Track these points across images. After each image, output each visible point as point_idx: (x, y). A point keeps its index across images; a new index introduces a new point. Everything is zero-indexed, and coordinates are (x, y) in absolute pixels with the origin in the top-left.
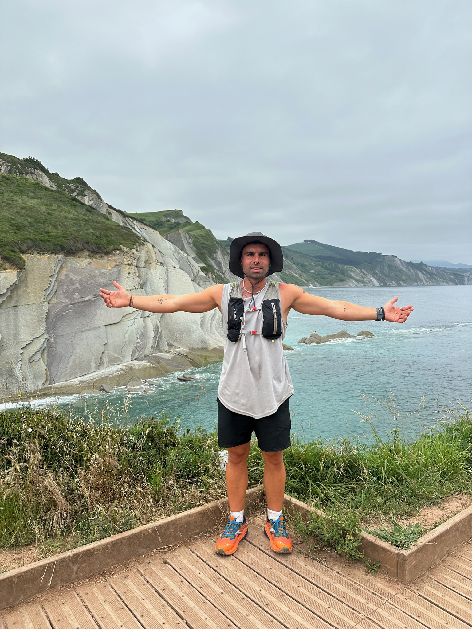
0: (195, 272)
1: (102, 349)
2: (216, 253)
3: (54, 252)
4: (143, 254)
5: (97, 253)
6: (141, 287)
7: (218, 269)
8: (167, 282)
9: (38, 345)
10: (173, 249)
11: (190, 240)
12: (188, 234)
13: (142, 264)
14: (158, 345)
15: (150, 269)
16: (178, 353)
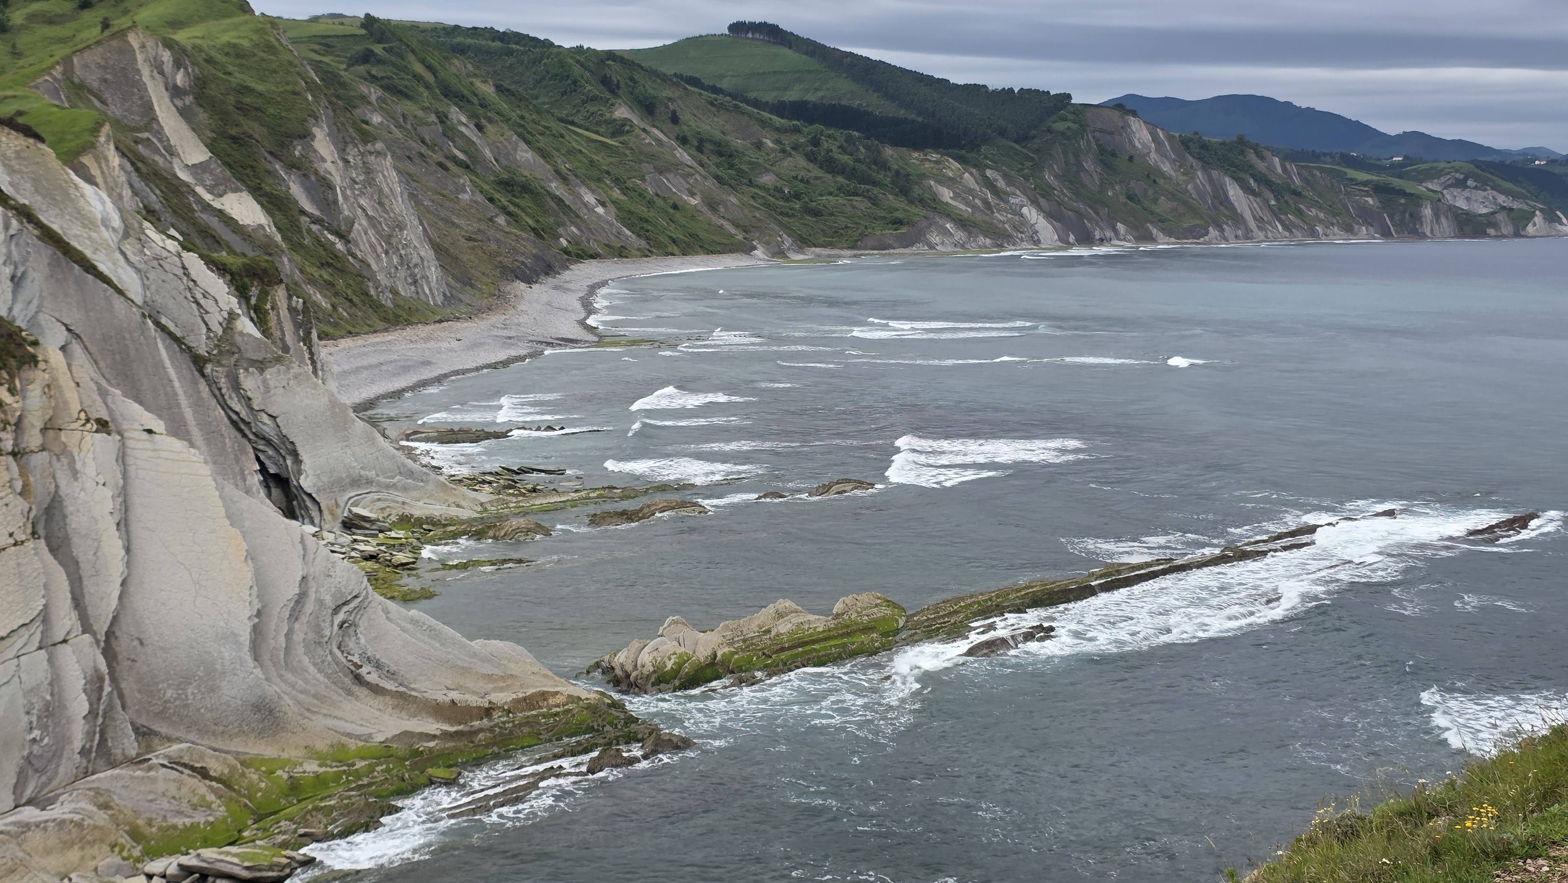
0: (216, 320)
2: (306, 136)
4: (35, 396)
6: (34, 533)
7: (317, 213)
8: (124, 494)
10: (116, 221)
11: (180, 79)
12: (169, 44)
13: (33, 439)
14: (103, 740)
15: (63, 452)
16: (176, 764)
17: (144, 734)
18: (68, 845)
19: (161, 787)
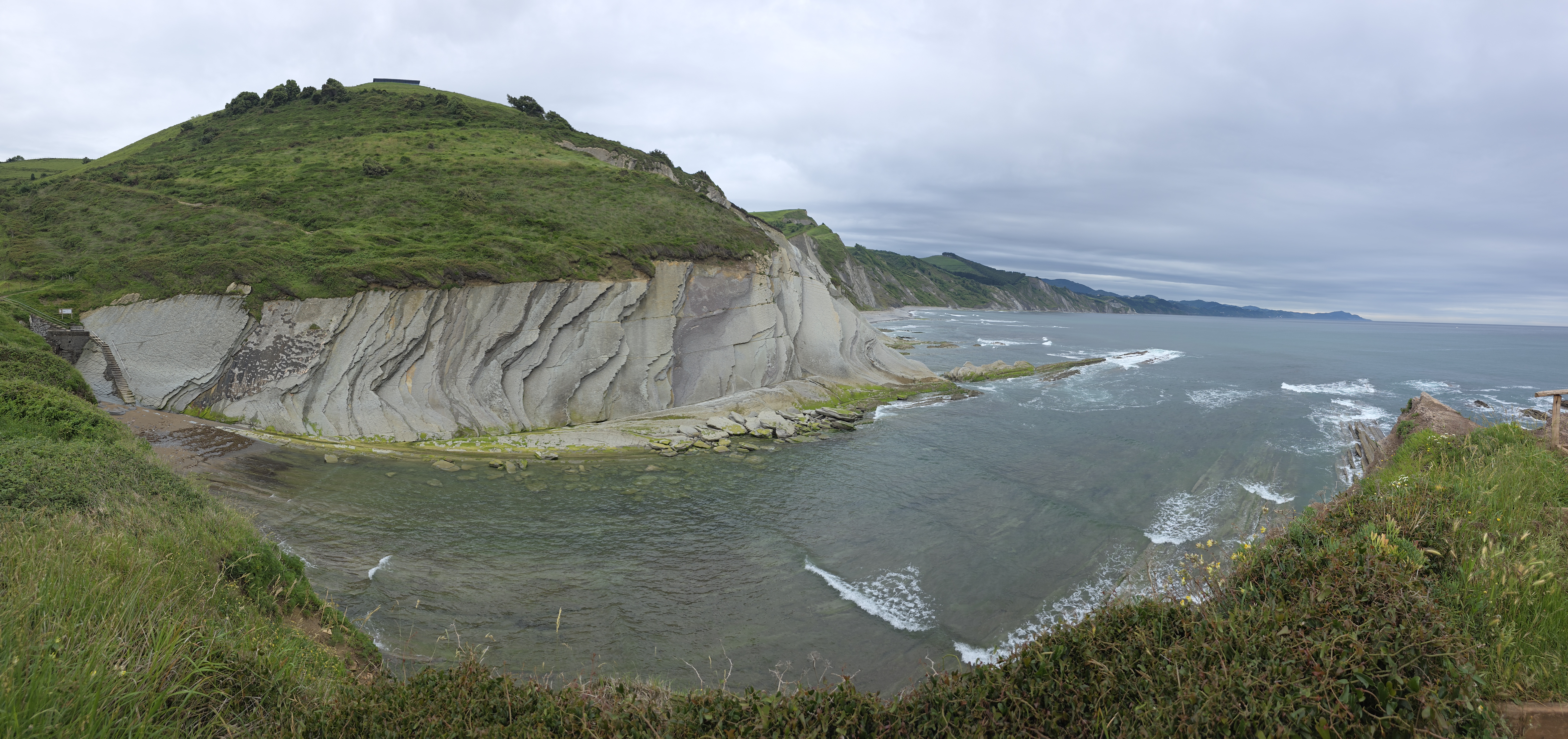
1: (730, 371)
2: (844, 263)
3: (683, 259)
4: (777, 261)
5: (726, 259)
6: (774, 301)
8: (802, 295)
9: (665, 362)
10: (800, 256)
11: (814, 247)
12: (812, 238)
13: (775, 273)
14: (791, 371)
15: (784, 280)
16: (814, 382)
17: (804, 371)
18: (778, 401)
19: (809, 388)
